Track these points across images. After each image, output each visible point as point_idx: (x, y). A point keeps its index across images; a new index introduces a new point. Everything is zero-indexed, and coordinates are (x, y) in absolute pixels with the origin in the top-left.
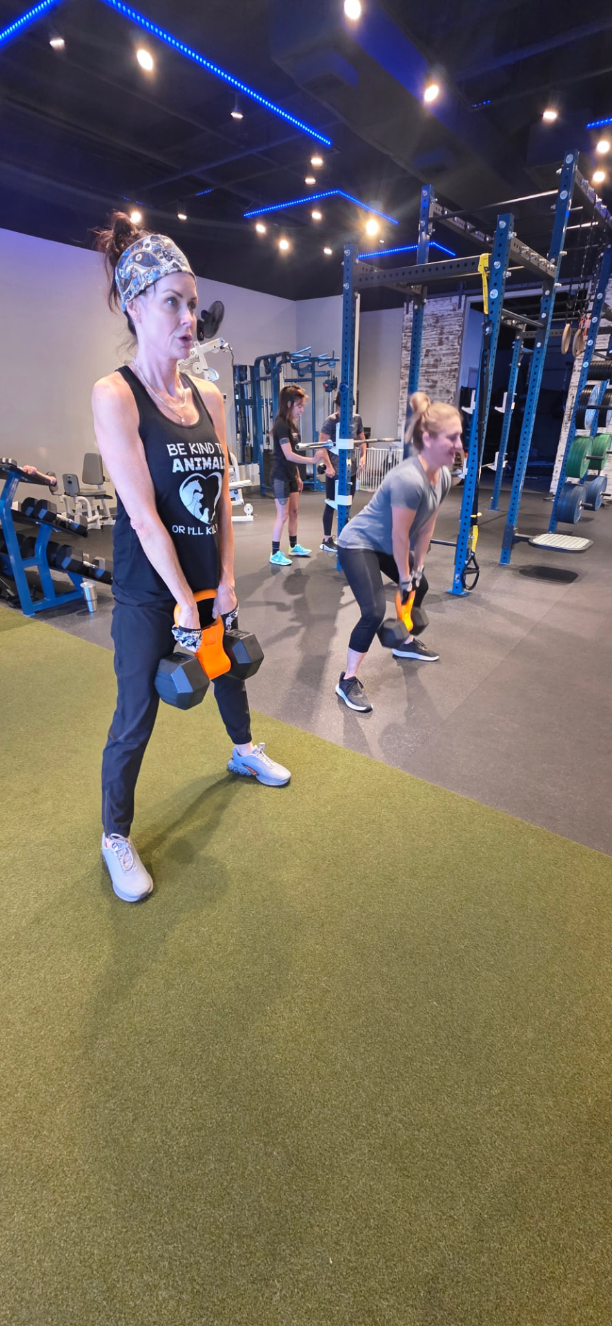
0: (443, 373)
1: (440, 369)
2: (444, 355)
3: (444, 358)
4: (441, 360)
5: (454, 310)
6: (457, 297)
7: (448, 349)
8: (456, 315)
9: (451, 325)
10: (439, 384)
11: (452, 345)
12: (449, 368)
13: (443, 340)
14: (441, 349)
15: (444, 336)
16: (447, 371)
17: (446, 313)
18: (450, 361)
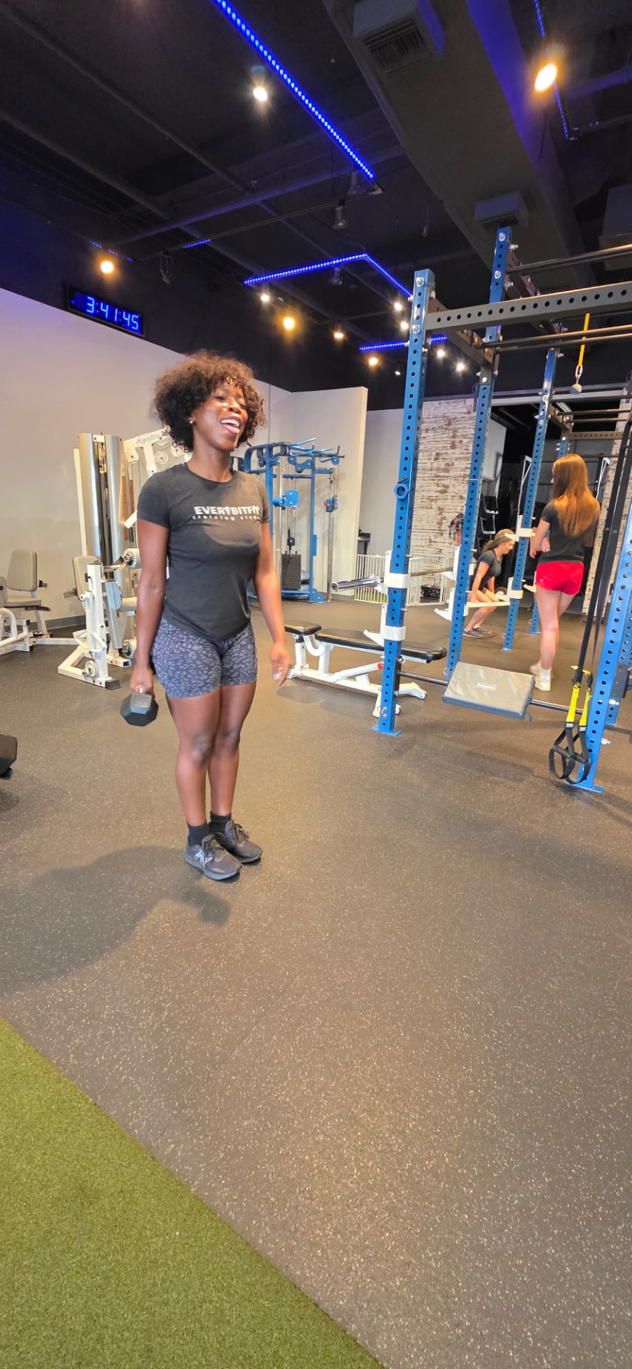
0: (455, 478)
1: (451, 474)
2: (456, 459)
3: (456, 463)
4: (453, 464)
5: (469, 413)
6: (473, 400)
7: (462, 453)
8: (471, 418)
9: (465, 428)
10: (451, 489)
11: (466, 449)
12: (462, 474)
13: (456, 443)
14: (454, 453)
15: (457, 440)
16: (461, 477)
17: (459, 416)
18: (464, 466)
